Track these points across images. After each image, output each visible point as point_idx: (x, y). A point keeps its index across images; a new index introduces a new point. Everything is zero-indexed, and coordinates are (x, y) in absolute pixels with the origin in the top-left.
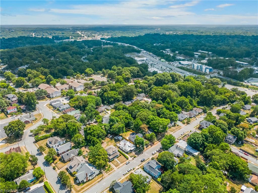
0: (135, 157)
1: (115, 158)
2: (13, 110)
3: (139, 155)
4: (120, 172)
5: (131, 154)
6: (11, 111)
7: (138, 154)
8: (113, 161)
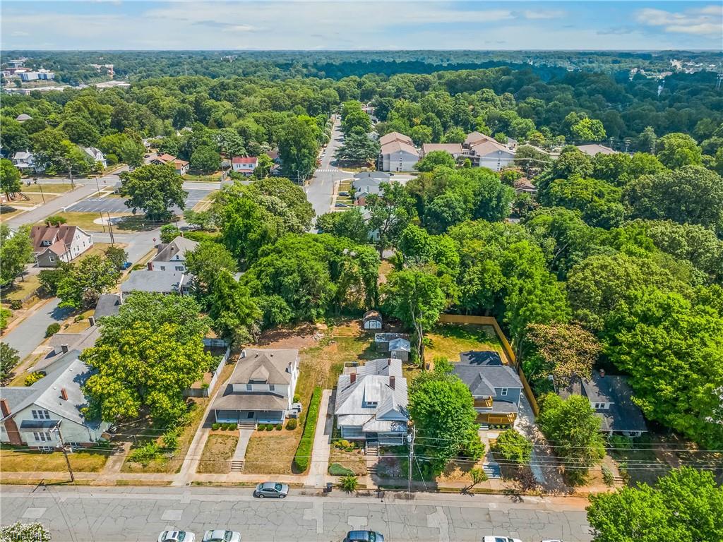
0: (347, 488)
1: (251, 421)
2: (247, 167)
3: (391, 494)
4: (169, 515)
5: (350, 460)
6: (242, 167)
7: (392, 482)
8: (228, 432)
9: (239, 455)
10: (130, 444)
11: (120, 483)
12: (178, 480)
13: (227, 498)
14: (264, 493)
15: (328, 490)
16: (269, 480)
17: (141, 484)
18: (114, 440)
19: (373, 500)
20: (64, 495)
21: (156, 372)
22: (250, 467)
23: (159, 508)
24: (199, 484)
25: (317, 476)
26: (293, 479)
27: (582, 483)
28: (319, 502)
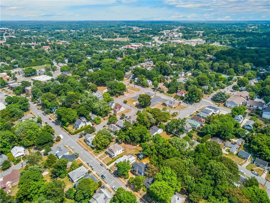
0: (110, 171)
3: (113, 175)
7: (115, 174)
8: (106, 155)
9: (103, 159)
10: (96, 149)
11: (91, 154)
12: (96, 157)
13: (98, 163)
14: (101, 165)
15: (108, 169)
16: (103, 163)
17: (92, 155)
18: (95, 148)
19: (110, 174)
20: (85, 152)
21: (99, 141)
22: (103, 161)
23: (91, 159)
24: (97, 159)
25: (108, 167)
26: (106, 165)
27: (137, 192)
28: (105, 170)
